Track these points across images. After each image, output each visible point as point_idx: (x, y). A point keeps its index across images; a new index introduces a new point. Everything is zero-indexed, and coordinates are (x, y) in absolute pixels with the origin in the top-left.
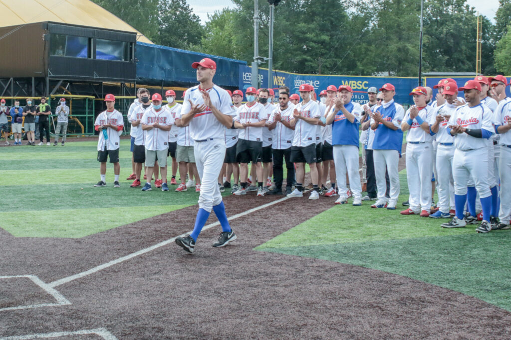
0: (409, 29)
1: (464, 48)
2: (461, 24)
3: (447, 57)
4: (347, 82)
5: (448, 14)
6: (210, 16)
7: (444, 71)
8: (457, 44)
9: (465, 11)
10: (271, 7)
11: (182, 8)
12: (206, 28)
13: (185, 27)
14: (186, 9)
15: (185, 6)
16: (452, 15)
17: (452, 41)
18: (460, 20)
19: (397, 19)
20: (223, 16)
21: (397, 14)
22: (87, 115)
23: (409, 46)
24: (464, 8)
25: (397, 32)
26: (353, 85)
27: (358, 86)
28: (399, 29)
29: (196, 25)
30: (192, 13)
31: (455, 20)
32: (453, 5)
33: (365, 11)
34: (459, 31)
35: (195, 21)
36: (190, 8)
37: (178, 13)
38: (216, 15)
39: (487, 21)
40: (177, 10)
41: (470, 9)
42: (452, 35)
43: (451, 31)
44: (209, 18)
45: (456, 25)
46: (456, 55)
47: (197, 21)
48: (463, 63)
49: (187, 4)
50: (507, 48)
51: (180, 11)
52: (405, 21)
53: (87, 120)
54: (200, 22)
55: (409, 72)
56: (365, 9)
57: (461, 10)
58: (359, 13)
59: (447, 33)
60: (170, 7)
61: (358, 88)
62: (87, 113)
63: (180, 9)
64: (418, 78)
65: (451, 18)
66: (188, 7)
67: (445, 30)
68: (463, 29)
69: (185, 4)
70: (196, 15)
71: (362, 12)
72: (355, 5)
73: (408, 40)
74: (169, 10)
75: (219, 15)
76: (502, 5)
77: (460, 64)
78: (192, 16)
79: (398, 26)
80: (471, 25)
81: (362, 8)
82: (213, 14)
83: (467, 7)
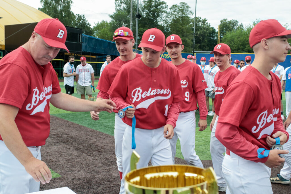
0: (187, 32)
1: (206, 40)
2: (205, 30)
3: (199, 45)
4: (163, 55)
5: (199, 26)
6: (96, 24)
7: (198, 50)
8: (203, 39)
9: (206, 25)
10: (137, 19)
11: (83, 19)
12: (93, 29)
13: (84, 28)
14: (84, 20)
15: (84, 19)
16: (201, 26)
17: (202, 37)
18: (204, 28)
19: (182, 27)
20: (101, 24)
21: (181, 25)
22: (60, 69)
23: (187, 39)
24: (205, 23)
25: (181, 33)
26: (165, 56)
27: (167, 56)
28: (183, 31)
29: (89, 28)
30: (87, 22)
31: (203, 29)
32: (201, 22)
33: (167, 23)
34: (204, 33)
35: (88, 25)
36: (86, 20)
37: (81, 22)
38: (98, 24)
39: (215, 30)
40: (80, 21)
41: (208, 24)
42: (202, 35)
43: (201, 33)
44: (95, 24)
45: (203, 31)
46: (203, 44)
47: (90, 26)
48: (205, 47)
49: (85, 18)
50: (226, 41)
51: (82, 21)
52: (185, 28)
53: (60, 71)
54: (91, 26)
55: (187, 50)
56: (168, 22)
57: (205, 25)
58: (165, 24)
59: (199, 34)
60: (77, 19)
61: (168, 57)
62: (60, 68)
63: (82, 20)
64: (193, 53)
65: (201, 28)
66: (85, 19)
67: (198, 33)
68: (206, 33)
69: (84, 18)
70: (89, 23)
71: (166, 24)
72: (163, 21)
73: (186, 36)
74: (77, 20)
75: (100, 23)
76: (222, 23)
77: (204, 48)
78: (87, 23)
79: (182, 30)
80: (209, 31)
81: (166, 22)
82: (97, 23)
83: (207, 23)
